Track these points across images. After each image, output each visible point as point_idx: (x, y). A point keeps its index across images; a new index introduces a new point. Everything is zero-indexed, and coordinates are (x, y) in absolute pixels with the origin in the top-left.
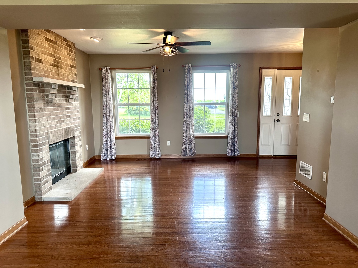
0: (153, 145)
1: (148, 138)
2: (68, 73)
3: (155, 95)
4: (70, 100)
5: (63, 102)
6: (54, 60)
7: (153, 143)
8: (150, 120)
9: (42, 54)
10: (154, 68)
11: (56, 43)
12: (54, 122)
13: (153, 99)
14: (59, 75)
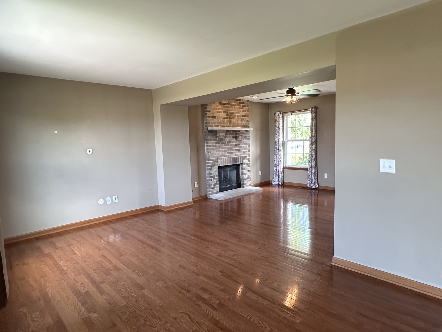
0: (311, 176)
1: (306, 169)
2: (240, 121)
3: (313, 132)
4: (239, 139)
5: (233, 140)
6: (227, 115)
7: (310, 174)
8: (308, 154)
9: (216, 113)
10: (313, 109)
11: (229, 104)
12: (224, 153)
13: (310, 135)
14: (230, 124)
